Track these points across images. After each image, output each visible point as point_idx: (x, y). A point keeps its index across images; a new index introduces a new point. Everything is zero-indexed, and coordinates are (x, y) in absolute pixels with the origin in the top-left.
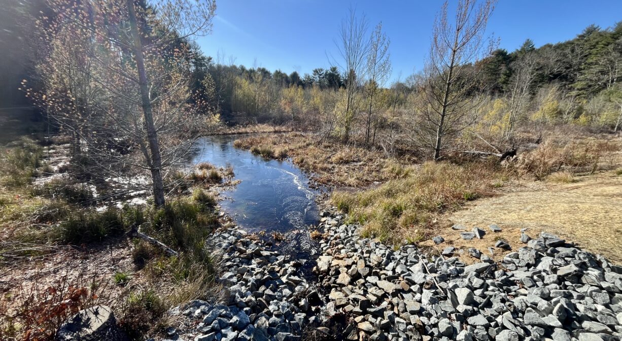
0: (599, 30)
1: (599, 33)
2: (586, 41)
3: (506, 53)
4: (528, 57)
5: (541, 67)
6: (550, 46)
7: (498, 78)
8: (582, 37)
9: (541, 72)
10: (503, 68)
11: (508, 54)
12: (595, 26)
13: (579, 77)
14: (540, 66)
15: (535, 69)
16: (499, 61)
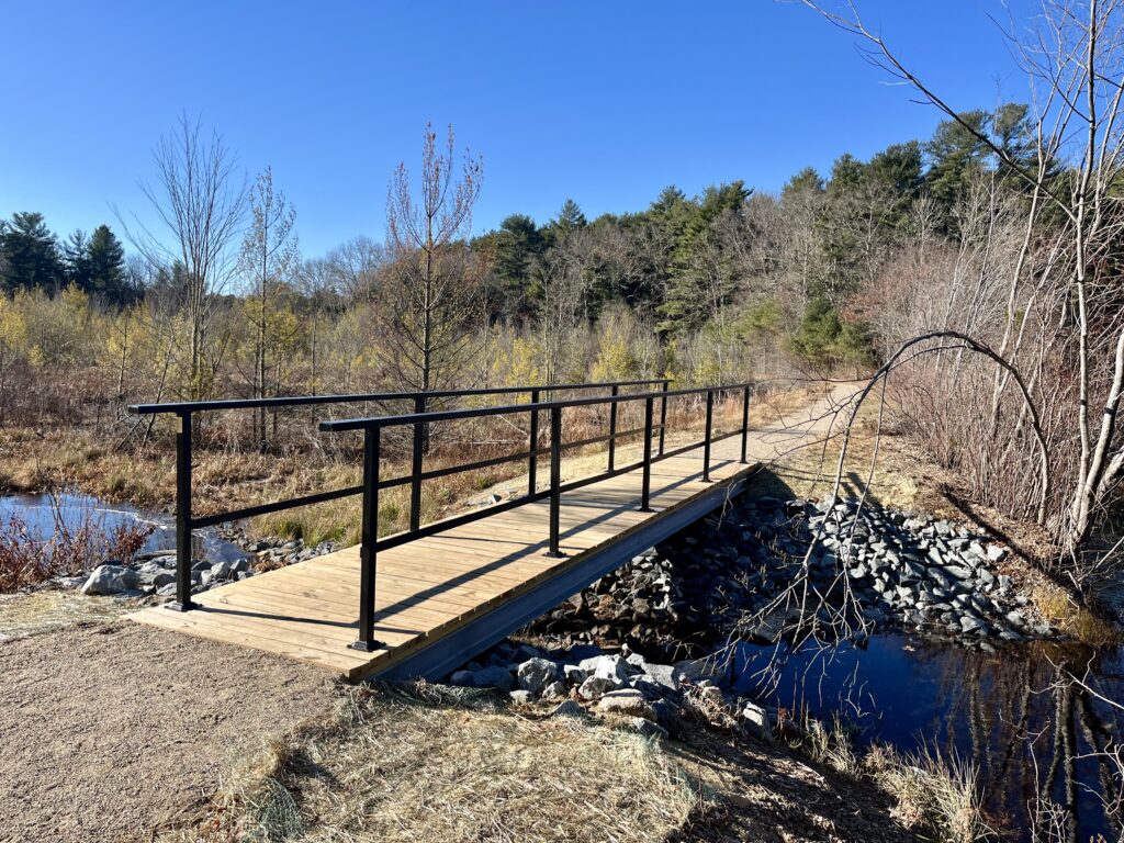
0: (682, 198)
1: (684, 204)
2: (668, 219)
3: (533, 226)
4: (575, 241)
5: (603, 267)
6: (610, 219)
7: (526, 285)
8: (660, 207)
9: (604, 277)
10: (533, 264)
11: (537, 229)
12: (677, 190)
13: (669, 292)
14: (602, 263)
15: (592, 269)
16: (520, 244)
